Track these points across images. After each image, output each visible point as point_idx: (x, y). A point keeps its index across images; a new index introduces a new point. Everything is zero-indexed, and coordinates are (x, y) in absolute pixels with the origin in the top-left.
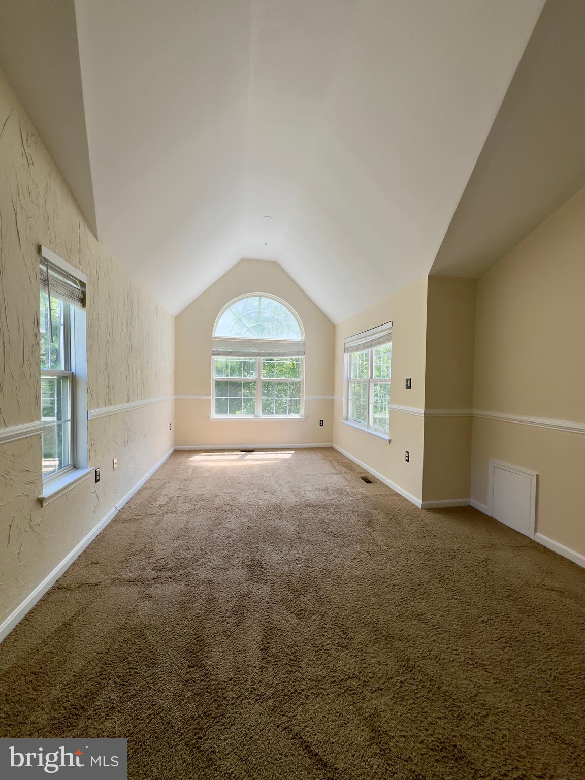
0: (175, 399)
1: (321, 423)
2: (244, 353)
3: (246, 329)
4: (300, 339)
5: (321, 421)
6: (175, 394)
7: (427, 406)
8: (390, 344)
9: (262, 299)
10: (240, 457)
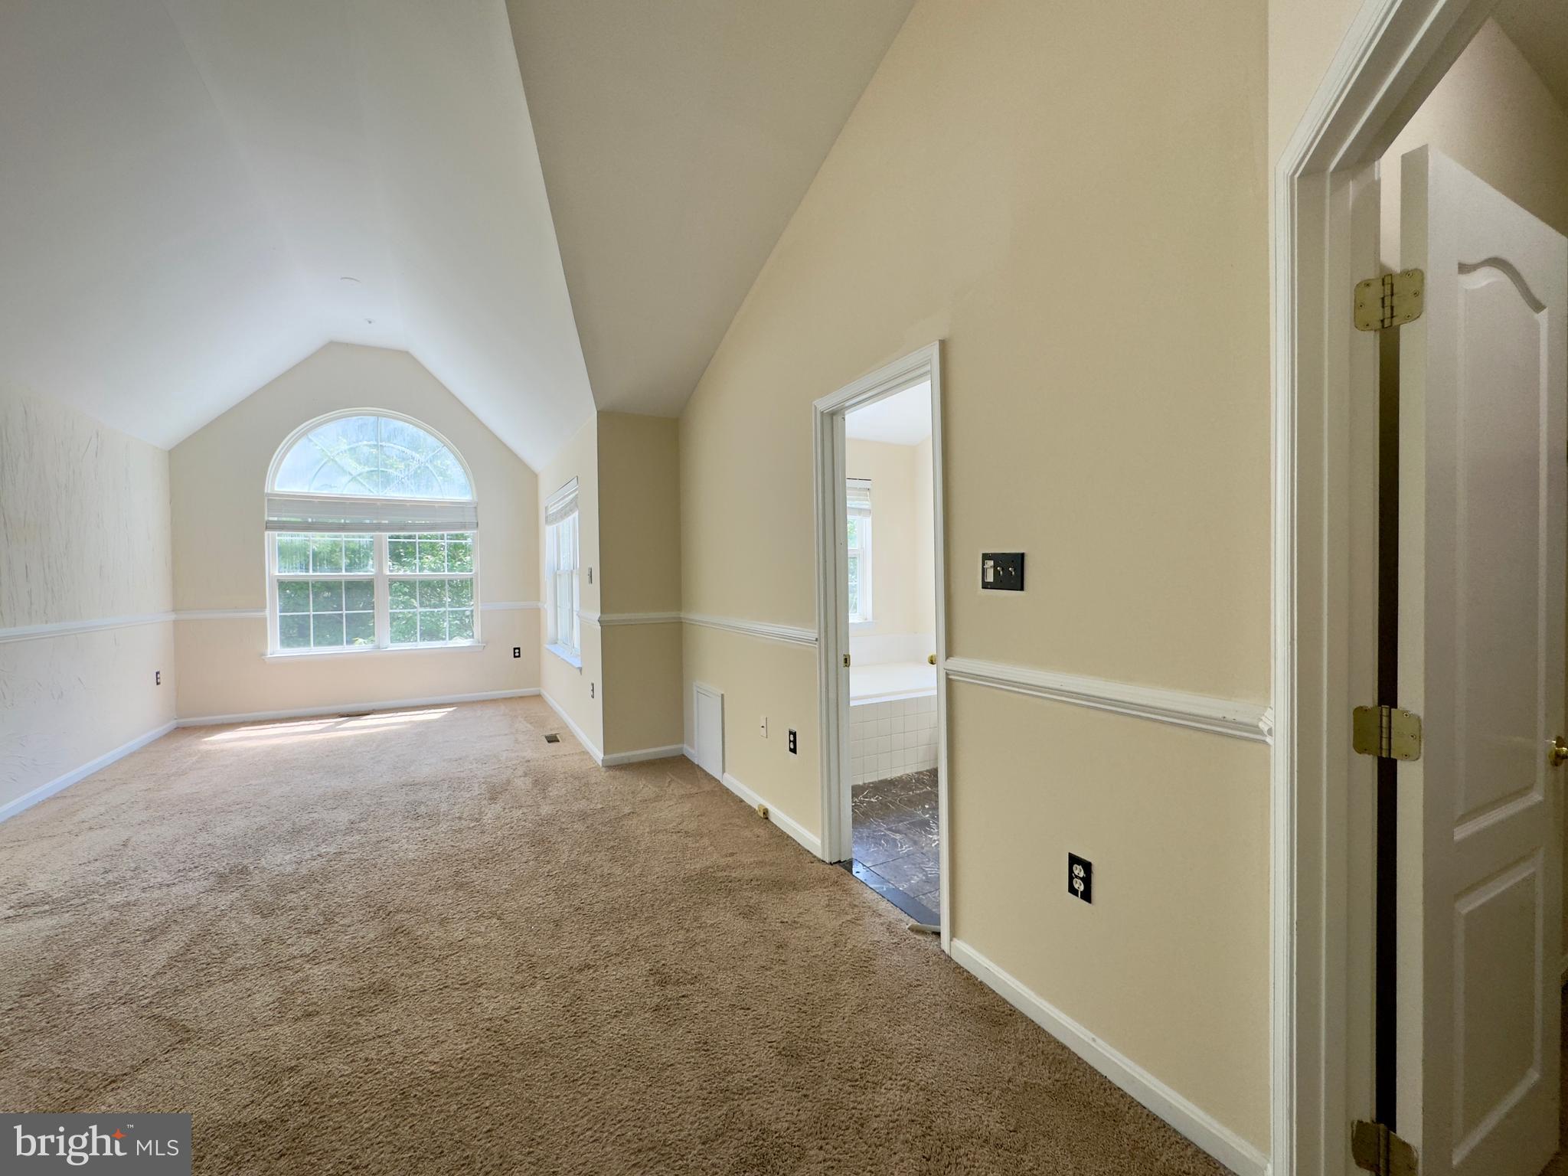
0: (174, 621)
1: (517, 653)
2: (345, 524)
3: (348, 478)
4: (466, 498)
5: (515, 649)
6: (175, 610)
7: (604, 609)
8: (576, 514)
9: (383, 420)
10: (331, 726)
